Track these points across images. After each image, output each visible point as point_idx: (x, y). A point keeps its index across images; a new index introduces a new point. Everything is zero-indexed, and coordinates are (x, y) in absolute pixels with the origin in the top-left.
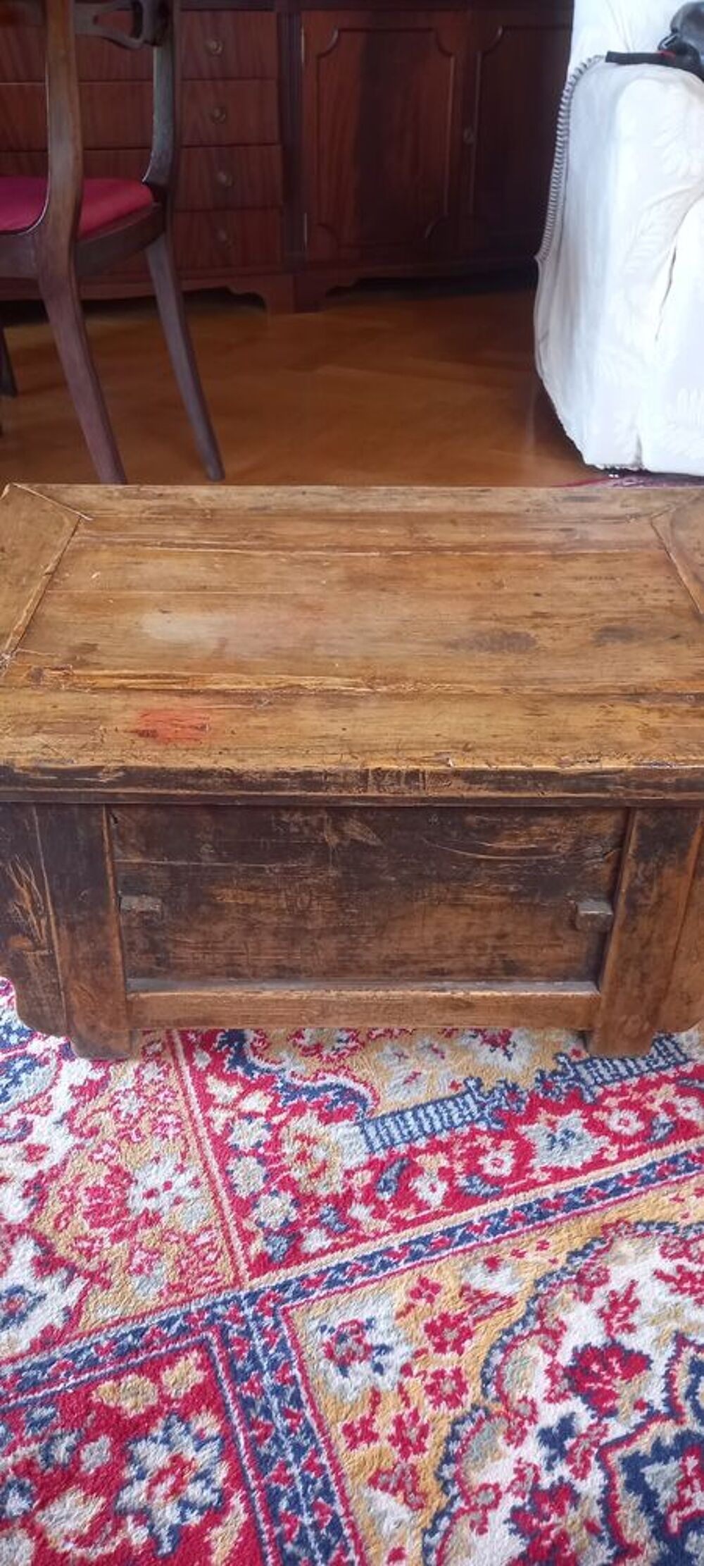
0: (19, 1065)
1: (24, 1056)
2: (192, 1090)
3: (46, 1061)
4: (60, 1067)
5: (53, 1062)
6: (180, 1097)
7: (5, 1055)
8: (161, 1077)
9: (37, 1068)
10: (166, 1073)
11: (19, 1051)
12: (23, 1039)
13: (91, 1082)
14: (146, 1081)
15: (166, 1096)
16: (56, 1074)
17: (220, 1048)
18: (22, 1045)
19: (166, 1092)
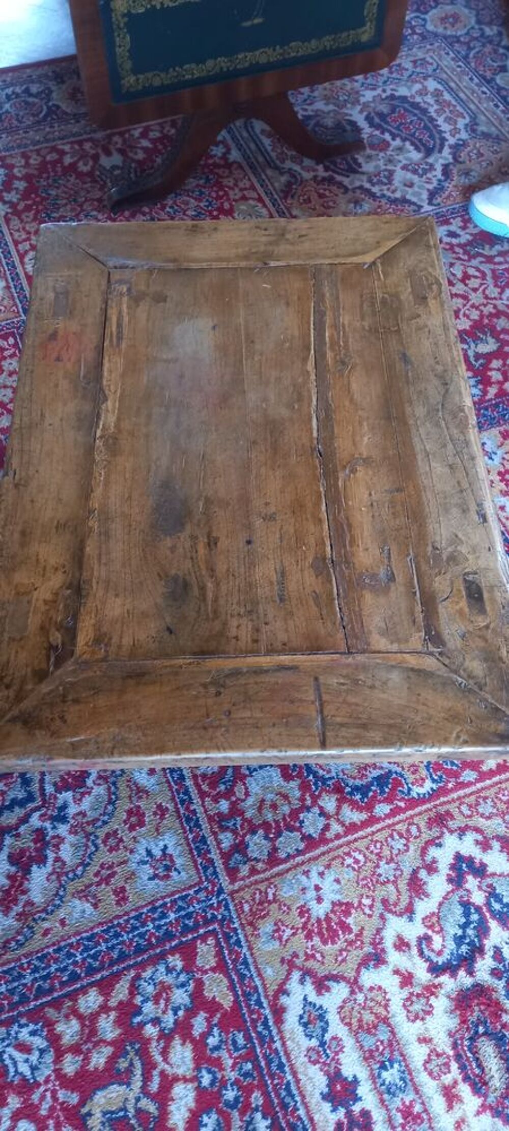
0: (497, 906)
1: (488, 904)
2: (496, 779)
3: (490, 886)
4: (493, 875)
5: (489, 881)
6: (503, 786)
7: (490, 920)
8: (489, 801)
9: (497, 891)
10: (485, 798)
11: (484, 909)
12: (473, 910)
13: (502, 847)
14: (495, 811)
15: (504, 795)
16: (500, 876)
17: (457, 765)
18: (478, 909)
19: (500, 796)
